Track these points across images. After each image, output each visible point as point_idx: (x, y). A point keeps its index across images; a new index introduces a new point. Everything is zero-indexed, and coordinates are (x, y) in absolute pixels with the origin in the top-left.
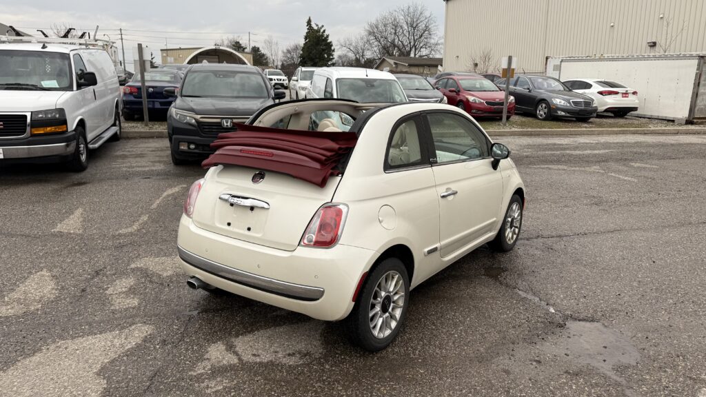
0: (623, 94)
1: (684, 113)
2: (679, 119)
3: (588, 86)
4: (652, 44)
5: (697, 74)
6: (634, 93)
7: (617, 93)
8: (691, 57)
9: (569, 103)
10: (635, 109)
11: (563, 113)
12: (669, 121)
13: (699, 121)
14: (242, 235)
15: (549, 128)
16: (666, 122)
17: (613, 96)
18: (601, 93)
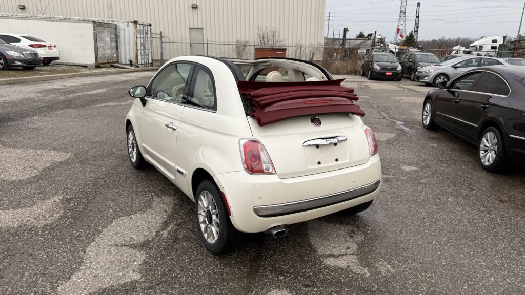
0: (49, 46)
1: (91, 61)
2: (90, 65)
3: (18, 40)
4: (22, 7)
5: (94, 33)
6: (55, 46)
7: (45, 46)
8: (89, 21)
9: (23, 55)
10: (57, 58)
11: (20, 64)
12: (82, 66)
13: (103, 65)
14: (332, 166)
15: (22, 77)
16: (81, 67)
17: (42, 48)
18: (30, 45)
